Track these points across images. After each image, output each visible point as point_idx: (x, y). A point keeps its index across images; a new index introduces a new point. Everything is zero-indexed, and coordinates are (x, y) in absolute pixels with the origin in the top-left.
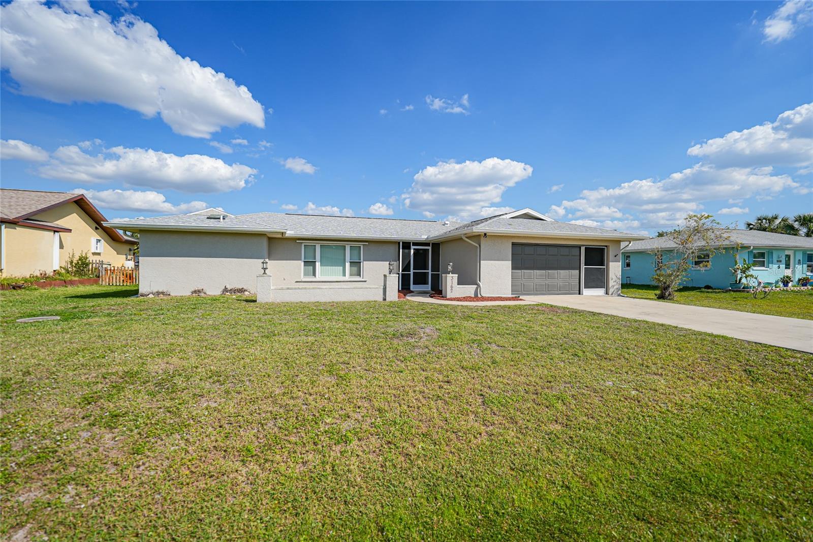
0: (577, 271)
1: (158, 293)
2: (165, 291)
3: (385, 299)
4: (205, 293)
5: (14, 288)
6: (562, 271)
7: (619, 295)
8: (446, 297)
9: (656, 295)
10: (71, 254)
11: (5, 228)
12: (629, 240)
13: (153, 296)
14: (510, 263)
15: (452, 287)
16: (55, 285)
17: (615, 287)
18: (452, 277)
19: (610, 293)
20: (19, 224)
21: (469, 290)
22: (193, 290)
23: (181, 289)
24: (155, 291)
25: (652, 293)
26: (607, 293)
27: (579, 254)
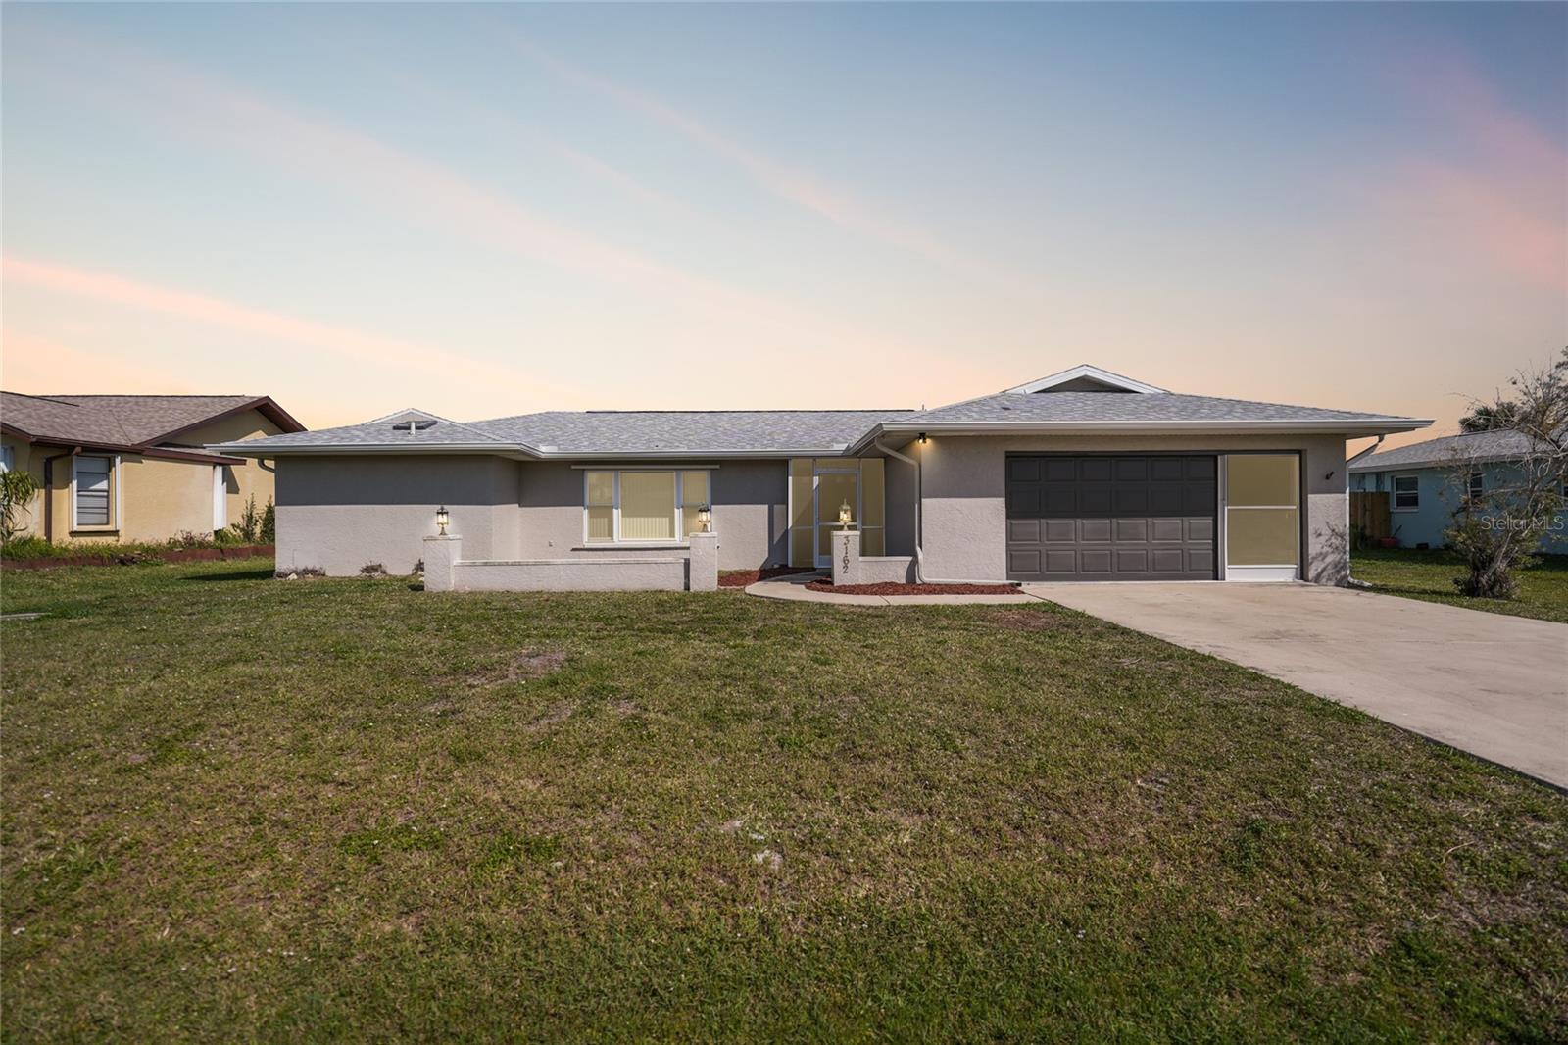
0: (1210, 521)
1: (306, 571)
2: (317, 567)
3: (687, 588)
4: (384, 572)
5: (123, 562)
6: (1158, 521)
7: (1342, 583)
8: (832, 583)
9: (1456, 582)
10: (249, 502)
11: (121, 462)
12: (1380, 430)
13: (296, 577)
14: (1000, 503)
15: (845, 560)
16: (202, 557)
17: (1329, 559)
18: (847, 537)
19: (1312, 574)
20: (145, 453)
21: (894, 568)
22: (364, 566)
23: (344, 566)
24: (301, 567)
25: (1445, 577)
26: (1302, 575)
27: (1213, 476)
